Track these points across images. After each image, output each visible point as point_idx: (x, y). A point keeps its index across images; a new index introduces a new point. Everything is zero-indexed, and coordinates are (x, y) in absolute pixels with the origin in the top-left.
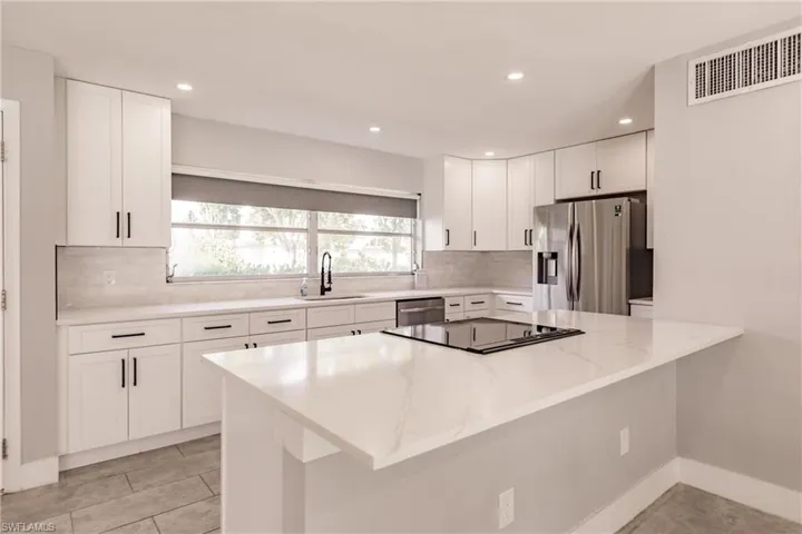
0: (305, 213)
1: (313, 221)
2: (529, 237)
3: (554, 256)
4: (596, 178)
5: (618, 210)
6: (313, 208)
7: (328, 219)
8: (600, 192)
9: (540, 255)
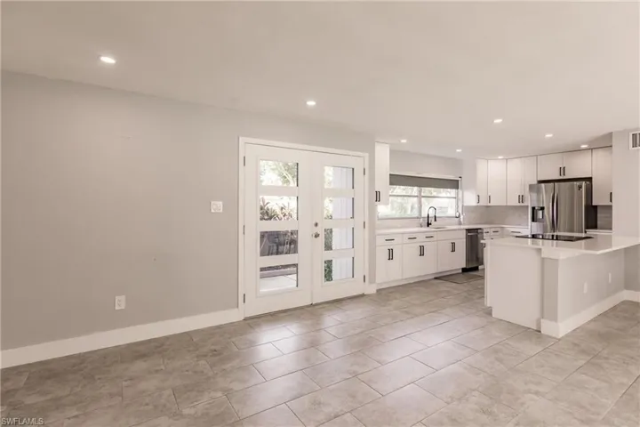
0: (416, 189)
1: (420, 192)
2: (521, 198)
3: (542, 209)
4: (562, 170)
5: (580, 187)
6: (420, 186)
7: (426, 191)
8: (565, 177)
9: (533, 208)
